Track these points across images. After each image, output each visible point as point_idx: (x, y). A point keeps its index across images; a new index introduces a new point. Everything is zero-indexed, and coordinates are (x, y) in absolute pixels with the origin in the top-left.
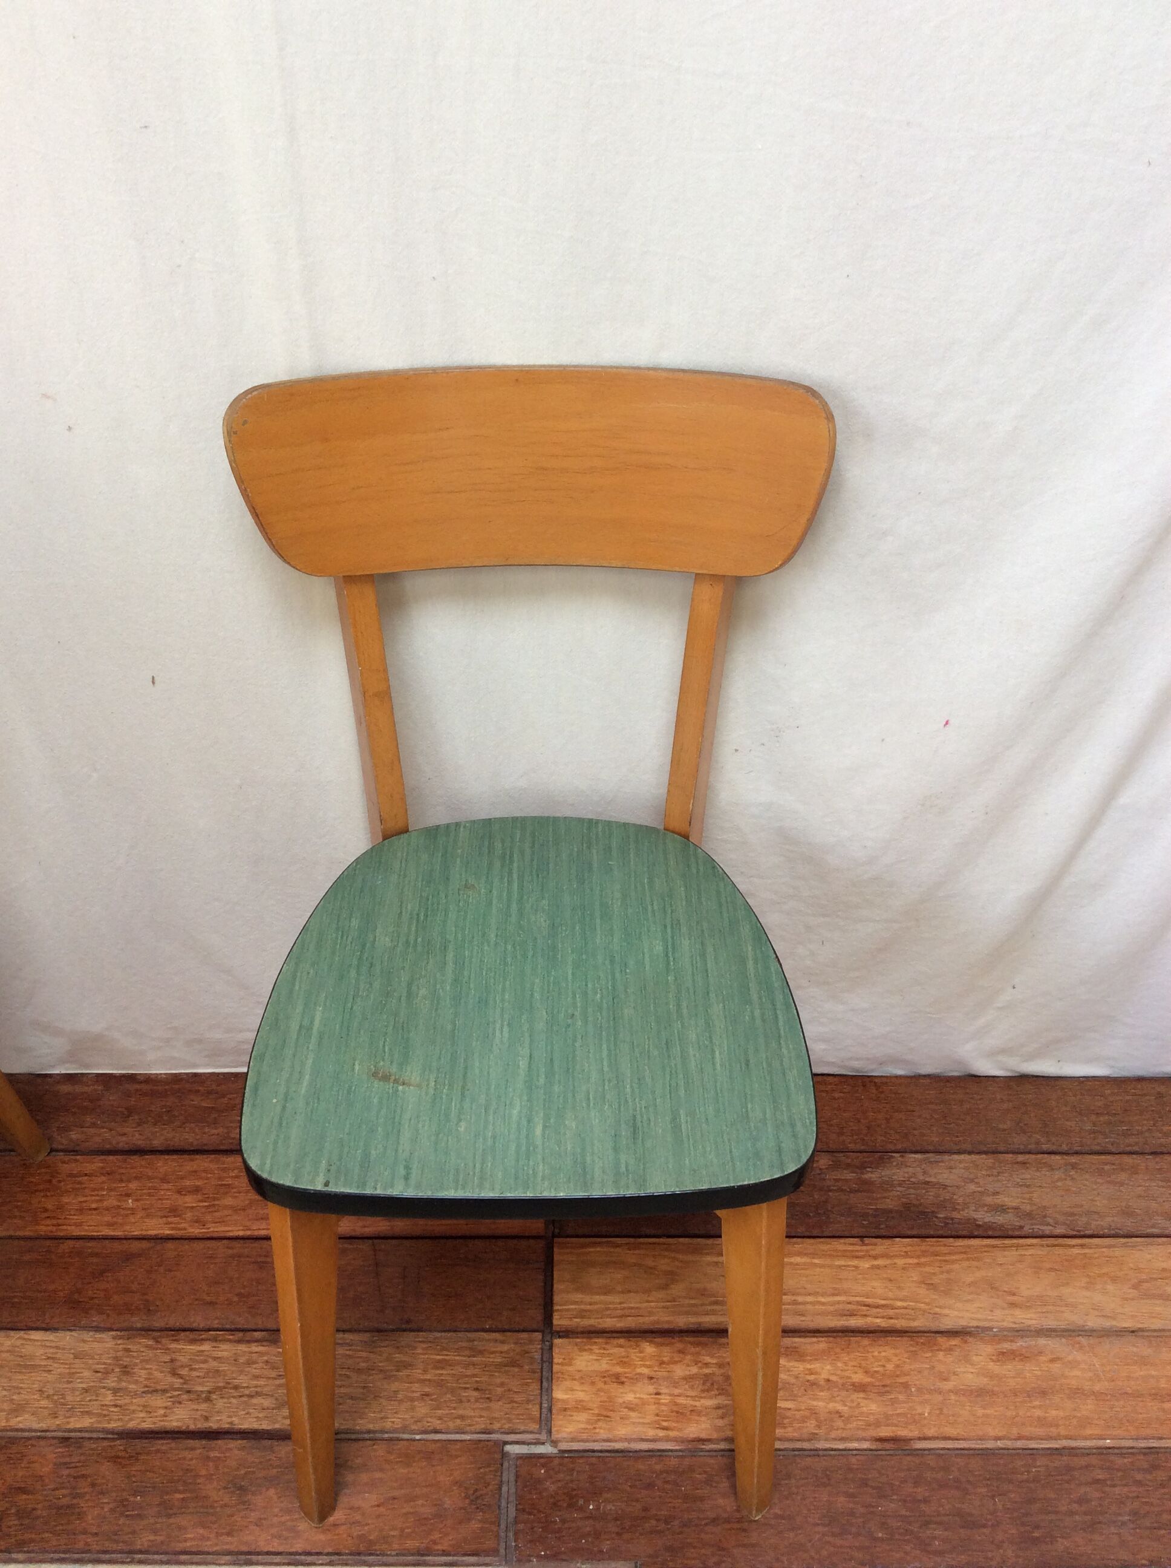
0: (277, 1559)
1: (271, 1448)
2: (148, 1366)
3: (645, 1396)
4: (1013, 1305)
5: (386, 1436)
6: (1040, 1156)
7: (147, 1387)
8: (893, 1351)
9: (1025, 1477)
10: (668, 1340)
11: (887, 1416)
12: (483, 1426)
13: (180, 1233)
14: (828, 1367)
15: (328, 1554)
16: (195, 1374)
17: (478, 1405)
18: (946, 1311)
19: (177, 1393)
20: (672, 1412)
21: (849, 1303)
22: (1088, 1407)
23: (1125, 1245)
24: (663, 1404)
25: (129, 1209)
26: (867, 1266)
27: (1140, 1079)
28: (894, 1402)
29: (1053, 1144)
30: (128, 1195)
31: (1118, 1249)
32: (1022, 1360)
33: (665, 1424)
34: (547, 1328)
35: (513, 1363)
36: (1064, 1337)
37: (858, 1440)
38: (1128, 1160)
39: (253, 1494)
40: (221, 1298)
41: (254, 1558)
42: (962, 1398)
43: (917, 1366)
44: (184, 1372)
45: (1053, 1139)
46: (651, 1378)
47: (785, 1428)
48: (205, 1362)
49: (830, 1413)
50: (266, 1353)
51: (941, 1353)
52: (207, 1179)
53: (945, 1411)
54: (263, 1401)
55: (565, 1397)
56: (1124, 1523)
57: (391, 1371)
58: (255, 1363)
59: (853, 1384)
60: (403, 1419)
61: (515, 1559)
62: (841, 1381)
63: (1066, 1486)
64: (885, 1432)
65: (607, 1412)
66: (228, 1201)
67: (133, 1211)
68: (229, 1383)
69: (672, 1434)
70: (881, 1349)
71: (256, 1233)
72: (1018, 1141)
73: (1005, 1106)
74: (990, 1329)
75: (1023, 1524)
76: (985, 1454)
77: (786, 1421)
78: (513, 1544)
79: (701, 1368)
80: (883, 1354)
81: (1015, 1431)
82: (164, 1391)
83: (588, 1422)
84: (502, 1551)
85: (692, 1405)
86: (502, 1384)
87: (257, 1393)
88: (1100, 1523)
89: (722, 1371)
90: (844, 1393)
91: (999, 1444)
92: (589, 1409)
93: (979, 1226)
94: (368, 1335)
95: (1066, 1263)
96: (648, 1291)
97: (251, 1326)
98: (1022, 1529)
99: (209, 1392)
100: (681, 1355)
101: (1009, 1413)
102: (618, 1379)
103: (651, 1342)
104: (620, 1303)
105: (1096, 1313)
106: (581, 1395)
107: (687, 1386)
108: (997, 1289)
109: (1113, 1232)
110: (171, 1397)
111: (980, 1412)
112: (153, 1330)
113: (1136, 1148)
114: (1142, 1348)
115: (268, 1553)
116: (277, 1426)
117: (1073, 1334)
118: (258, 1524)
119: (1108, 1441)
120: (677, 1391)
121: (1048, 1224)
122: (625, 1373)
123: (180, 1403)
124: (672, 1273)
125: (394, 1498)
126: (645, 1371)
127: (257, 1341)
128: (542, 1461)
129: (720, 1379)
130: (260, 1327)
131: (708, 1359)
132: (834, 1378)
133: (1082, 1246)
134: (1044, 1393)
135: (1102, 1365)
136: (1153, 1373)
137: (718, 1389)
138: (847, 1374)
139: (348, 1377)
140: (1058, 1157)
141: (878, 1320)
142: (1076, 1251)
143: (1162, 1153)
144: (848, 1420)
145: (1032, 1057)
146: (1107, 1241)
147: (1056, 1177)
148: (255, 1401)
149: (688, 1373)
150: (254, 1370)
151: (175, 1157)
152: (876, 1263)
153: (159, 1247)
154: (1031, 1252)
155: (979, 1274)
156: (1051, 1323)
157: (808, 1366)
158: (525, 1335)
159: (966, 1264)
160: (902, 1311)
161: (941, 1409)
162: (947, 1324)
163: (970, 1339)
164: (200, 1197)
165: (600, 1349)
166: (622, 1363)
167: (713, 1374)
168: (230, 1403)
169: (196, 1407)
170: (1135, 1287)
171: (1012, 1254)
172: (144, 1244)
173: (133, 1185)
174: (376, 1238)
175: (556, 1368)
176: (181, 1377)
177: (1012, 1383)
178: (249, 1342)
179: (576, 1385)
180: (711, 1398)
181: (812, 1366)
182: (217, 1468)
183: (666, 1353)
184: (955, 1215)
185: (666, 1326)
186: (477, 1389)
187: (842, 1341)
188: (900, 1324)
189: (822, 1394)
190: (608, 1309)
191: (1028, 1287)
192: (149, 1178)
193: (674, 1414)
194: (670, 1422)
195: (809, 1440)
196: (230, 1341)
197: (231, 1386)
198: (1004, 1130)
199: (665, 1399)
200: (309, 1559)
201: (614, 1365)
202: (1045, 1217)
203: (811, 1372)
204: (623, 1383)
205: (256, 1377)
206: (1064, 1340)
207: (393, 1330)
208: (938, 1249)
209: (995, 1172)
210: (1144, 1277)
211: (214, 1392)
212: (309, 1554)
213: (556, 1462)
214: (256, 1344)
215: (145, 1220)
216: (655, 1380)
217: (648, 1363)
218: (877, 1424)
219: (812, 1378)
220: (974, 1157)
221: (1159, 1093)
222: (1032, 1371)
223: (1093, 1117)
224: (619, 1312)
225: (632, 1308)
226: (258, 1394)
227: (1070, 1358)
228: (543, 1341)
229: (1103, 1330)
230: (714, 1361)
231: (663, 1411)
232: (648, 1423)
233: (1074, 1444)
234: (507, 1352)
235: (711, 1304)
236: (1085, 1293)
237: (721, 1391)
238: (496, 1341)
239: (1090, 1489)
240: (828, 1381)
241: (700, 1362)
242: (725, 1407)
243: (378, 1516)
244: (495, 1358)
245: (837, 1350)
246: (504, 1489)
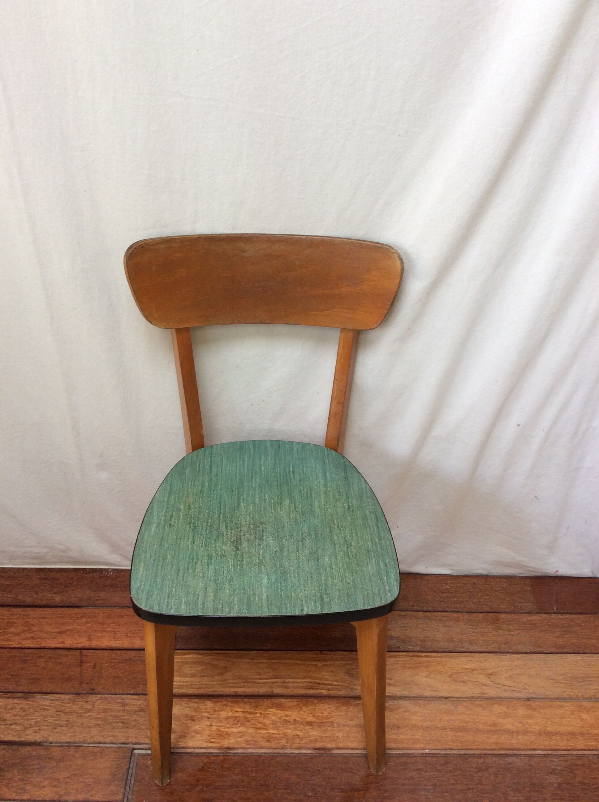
1: (17, 749)
3: (204, 727)
5: (75, 745)
6: (412, 613)
8: (328, 706)
10: (220, 700)
11: (321, 737)
12: (123, 741)
14: (296, 713)
17: (122, 730)
18: (356, 687)
20: (217, 734)
21: (311, 683)
22: (419, 734)
23: (447, 657)
24: (213, 731)
26: (321, 665)
27: (465, 576)
28: (325, 730)
29: (420, 607)
31: (444, 658)
32: (390, 711)
33: (212, 740)
35: (142, 710)
37: (305, 749)
38: (455, 615)
39: (7, 771)
42: (360, 729)
43: (338, 713)
45: (420, 604)
46: (209, 718)
47: (271, 742)
49: (294, 735)
50: (21, 704)
53: (350, 735)
54: (16, 727)
56: (429, 790)
57: (82, 713)
58: (15, 708)
59: (307, 722)
60: (85, 737)
62: (301, 720)
63: (404, 771)
64: (319, 745)
65: (185, 734)
66: (12, 630)
69: (215, 745)
70: (322, 705)
71: (24, 646)
77: (272, 739)
79: (234, 713)
80: (324, 707)
85: (227, 731)
86: (135, 720)
87: (14, 723)
88: (418, 789)
90: (302, 726)
92: (176, 733)
94: (72, 696)
95: (418, 665)
96: (213, 676)
97: (16, 690)
100: (225, 707)
102: (192, 719)
103: (211, 701)
104: (199, 682)
105: (429, 689)
107: (226, 722)
109: (442, 650)
113: (459, 610)
114: (449, 706)
116: (22, 739)
117: (417, 699)
118: (7, 785)
119: (427, 751)
120: (220, 724)
121: (412, 646)
122: (197, 716)
124: (225, 667)
125: (75, 775)
126: (207, 715)
127: (18, 698)
129: (242, 719)
130: (20, 691)
131: (238, 709)
132: (297, 719)
133: (427, 656)
134: (399, 727)
135: (429, 714)
136: (453, 718)
137: (240, 724)
138: (304, 717)
139: (60, 716)
140: (421, 613)
141: (323, 691)
142: (424, 659)
143: (471, 612)
144: (302, 739)
146: (440, 654)
147: (420, 622)
148: (13, 727)
149: (227, 716)
150: (14, 712)
152: (326, 663)
156: (406, 693)
157: (286, 713)
160: (335, 687)
161: (348, 735)
162: (356, 694)
165: (185, 704)
166: (196, 711)
167: (239, 716)
170: (450, 677)
174: (84, 649)
178: (13, 698)
180: (236, 728)
181: (288, 713)
183: (218, 706)
186: (122, 723)
188: (332, 693)
189: (290, 726)
190: (192, 684)
191: (398, 676)
193: (218, 735)
194: (215, 739)
195: (282, 749)
199: (214, 728)
201: (191, 711)
202: (411, 642)
203: (287, 716)
204: (194, 720)
205: (15, 715)
206: (412, 702)
207: (85, 694)
210: (454, 671)
214: (17, 699)
216: (210, 719)
217: (208, 711)
218: (316, 741)
219: (287, 718)
221: (474, 583)
223: (441, 594)
224: (198, 686)
225: (204, 684)
226: (16, 724)
227: (414, 710)
229: (432, 697)
230: (240, 710)
231: (212, 734)
232: (204, 740)
233: (410, 752)
234: (140, 705)
235: (243, 683)
236: (425, 679)
237: (243, 725)
238: (135, 699)
239: (414, 773)
240: (295, 720)
241: (234, 710)
242: (243, 732)
243: (66, 783)
244: (134, 707)
245: (301, 705)
246: (130, 771)
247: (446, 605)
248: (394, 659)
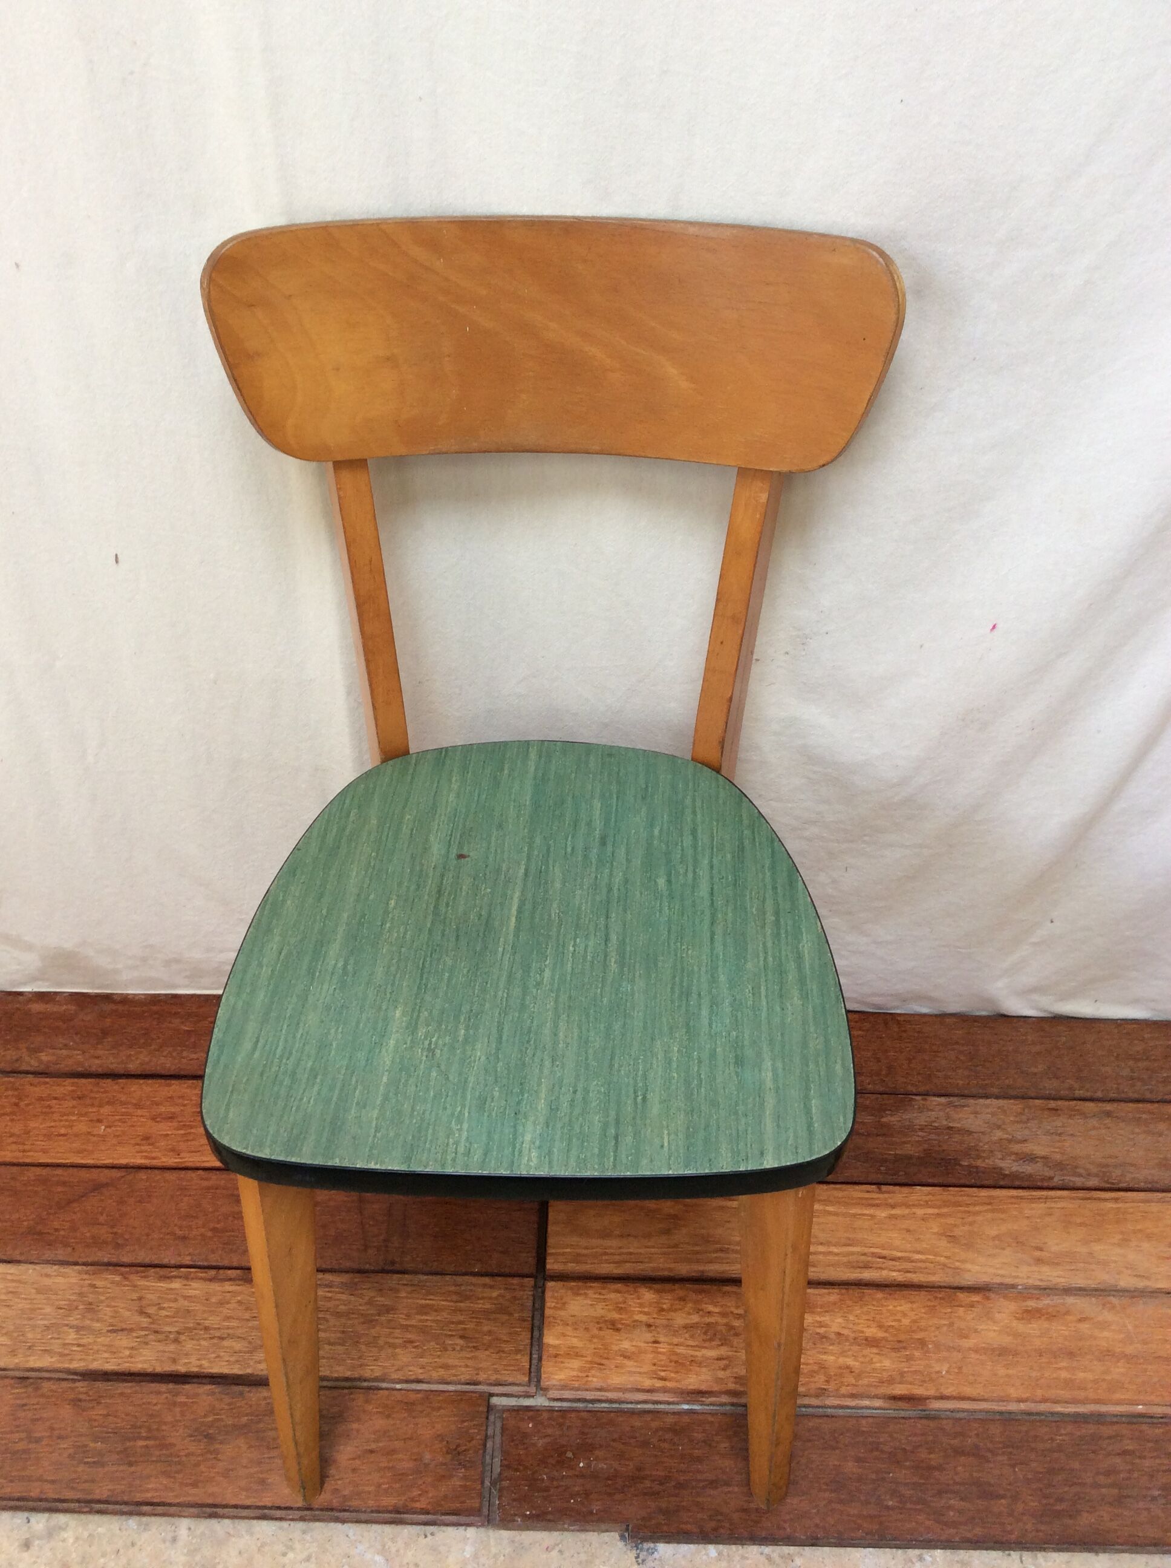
0: (245, 1513)
1: (241, 1394)
2: (113, 1304)
3: (642, 1345)
4: (1039, 1261)
5: (365, 1384)
6: (1073, 1103)
7: (112, 1326)
8: (909, 1305)
9: (1048, 1446)
10: (668, 1286)
11: (902, 1374)
12: (468, 1377)
13: (155, 1163)
14: (840, 1320)
15: (299, 1509)
16: (164, 1313)
17: (464, 1354)
18: (968, 1266)
19: (143, 1333)
20: (671, 1361)
21: (865, 1254)
22: (1118, 1370)
23: (1159, 1201)
24: (661, 1353)
25: (98, 1135)
26: (883, 1215)
28: (909, 1358)
29: (1087, 1090)
30: (99, 1121)
31: (1154, 1204)
32: (1048, 1319)
33: (663, 1374)
34: (540, 1274)
35: (502, 1310)
36: (1094, 1296)
37: (869, 1397)
39: (222, 1443)
40: (195, 1232)
41: (219, 1511)
42: (983, 1357)
43: (935, 1321)
44: (151, 1310)
45: (1088, 1086)
46: (649, 1326)
48: (176, 1300)
49: (840, 1368)
50: (240, 1293)
51: (961, 1309)
52: (184, 1105)
53: (964, 1370)
54: (234, 1344)
55: (557, 1342)
56: (1154, 1499)
57: (372, 1315)
58: (228, 1303)
59: (866, 1339)
60: (384, 1367)
61: (498, 1518)
62: (852, 1335)
63: (1092, 1456)
64: (900, 1390)
65: (600, 1361)
67: (103, 1138)
68: (199, 1324)
69: (669, 1384)
70: (895, 1303)
72: (1050, 1085)
73: (1038, 1048)
74: (1013, 1286)
75: (1045, 1497)
76: (1007, 1419)
78: (497, 1502)
79: (702, 1316)
80: (899, 1308)
81: (1039, 1393)
82: (131, 1330)
83: (581, 1369)
84: (485, 1511)
85: (692, 1356)
86: (490, 1332)
87: (229, 1334)
88: (1129, 1497)
89: (725, 1321)
90: (856, 1348)
91: (1023, 1406)
92: (583, 1357)
93: (1006, 1175)
94: (349, 1276)
95: (1098, 1218)
96: (648, 1236)
97: (226, 1263)
98: (1044, 1502)
99: (178, 1333)
100: (682, 1303)
101: (1034, 1374)
102: (614, 1326)
103: (651, 1288)
104: (620, 1248)
105: (1129, 1272)
106: (575, 1342)
107: (687, 1335)
108: (1023, 1244)
109: (1150, 1186)
110: (138, 1337)
111: (1002, 1371)
112: (122, 1266)
115: (236, 1507)
116: (249, 1371)
117: (1105, 1293)
118: (226, 1474)
119: (1140, 1407)
120: (675, 1340)
121: (1080, 1175)
122: (622, 1319)
123: (146, 1343)
124: (675, 1217)
125: (372, 1451)
126: (643, 1318)
127: (230, 1280)
128: (531, 1413)
129: (723, 1329)
130: (235, 1264)
131: (711, 1308)
132: (845, 1332)
133: (1116, 1200)
134: (1071, 1355)
135: (1136, 1327)
137: (720, 1340)
138: (860, 1328)
140: (1092, 1104)
141: (894, 1274)
142: (1109, 1205)
144: (858, 1377)
145: (1064, 997)
146: (1142, 1195)
147: (1090, 1125)
148: (226, 1343)
149: (688, 1321)
150: (225, 1311)
151: (150, 1081)
152: (893, 1212)
153: (130, 1177)
154: (1060, 1205)
155: (1004, 1228)
156: (1080, 1281)
157: (818, 1318)
158: (516, 1281)
159: (989, 1215)
160: (919, 1264)
161: (960, 1368)
162: (968, 1279)
163: (992, 1295)
164: (175, 1124)
165: (595, 1293)
166: (620, 1310)
167: (716, 1323)
168: (199, 1345)
169: (161, 1348)
171: (1040, 1208)
172: (115, 1173)
173: (106, 1110)
175: (548, 1312)
176: (149, 1316)
177: (1037, 1342)
178: (222, 1280)
179: (569, 1331)
180: (712, 1348)
181: (823, 1319)
182: (183, 1414)
183: (667, 1301)
184: (979, 1163)
185: (666, 1273)
186: (462, 1337)
187: (856, 1292)
188: (915, 1278)
189: (831, 1348)
190: (606, 1254)
191: (1056, 1242)
192: (123, 1103)
193: (673, 1364)
194: (668, 1372)
195: (817, 1396)
196: (201, 1278)
197: (201, 1327)
198: (1035, 1074)
199: (663, 1348)
200: (278, 1513)
201: (609, 1310)
202: (1076, 1167)
203: (821, 1325)
204: (618, 1330)
205: (228, 1318)
206: (1093, 1299)
207: (375, 1272)
208: (961, 1199)
209: (1024, 1118)
211: (183, 1333)
212: (279, 1508)
213: (545, 1415)
214: (229, 1283)
215: (118, 1148)
216: (653, 1328)
217: (646, 1310)
218: (891, 1381)
219: (822, 1330)
220: (1001, 1102)
222: (1059, 1331)
223: (1131, 1063)
224: (617, 1258)
225: (631, 1253)
226: (232, 1336)
227: (1100, 1318)
228: (535, 1286)
229: (1136, 1290)
230: (717, 1310)
231: (661, 1361)
232: (645, 1373)
233: (1103, 1409)
234: (496, 1298)
235: (716, 1251)
236: (1118, 1250)
237: (724, 1342)
238: (485, 1285)
239: (1118, 1460)
240: (839, 1334)
241: (702, 1310)
242: (727, 1358)
243: (354, 1470)
244: (483, 1304)
245: (849, 1303)
246: (489, 1444)
247: (1146, 1087)
248: (1042, 1205)
